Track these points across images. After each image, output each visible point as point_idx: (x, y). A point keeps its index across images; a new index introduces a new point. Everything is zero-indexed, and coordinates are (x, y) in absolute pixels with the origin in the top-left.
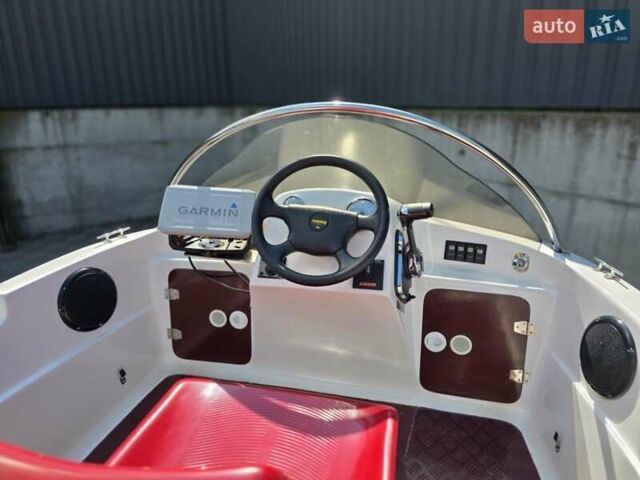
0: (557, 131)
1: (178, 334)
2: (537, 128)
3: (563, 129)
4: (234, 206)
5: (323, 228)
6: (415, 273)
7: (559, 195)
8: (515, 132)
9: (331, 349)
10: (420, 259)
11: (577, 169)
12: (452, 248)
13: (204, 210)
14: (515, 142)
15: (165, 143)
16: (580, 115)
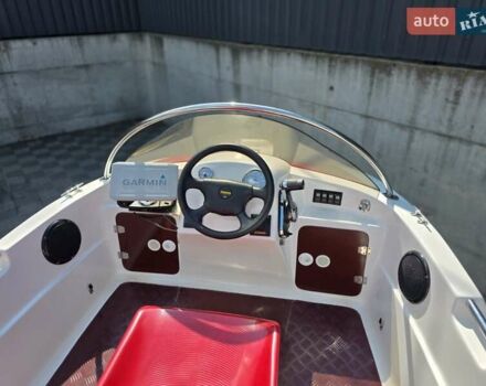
0: (403, 76)
1: (126, 256)
2: (389, 74)
3: (408, 77)
4: (163, 177)
5: (229, 197)
6: (292, 219)
7: (402, 126)
8: (373, 75)
9: (236, 266)
10: (295, 210)
11: (416, 108)
12: (318, 195)
13: (141, 182)
14: (372, 84)
15: (86, 67)
16: (421, 66)
